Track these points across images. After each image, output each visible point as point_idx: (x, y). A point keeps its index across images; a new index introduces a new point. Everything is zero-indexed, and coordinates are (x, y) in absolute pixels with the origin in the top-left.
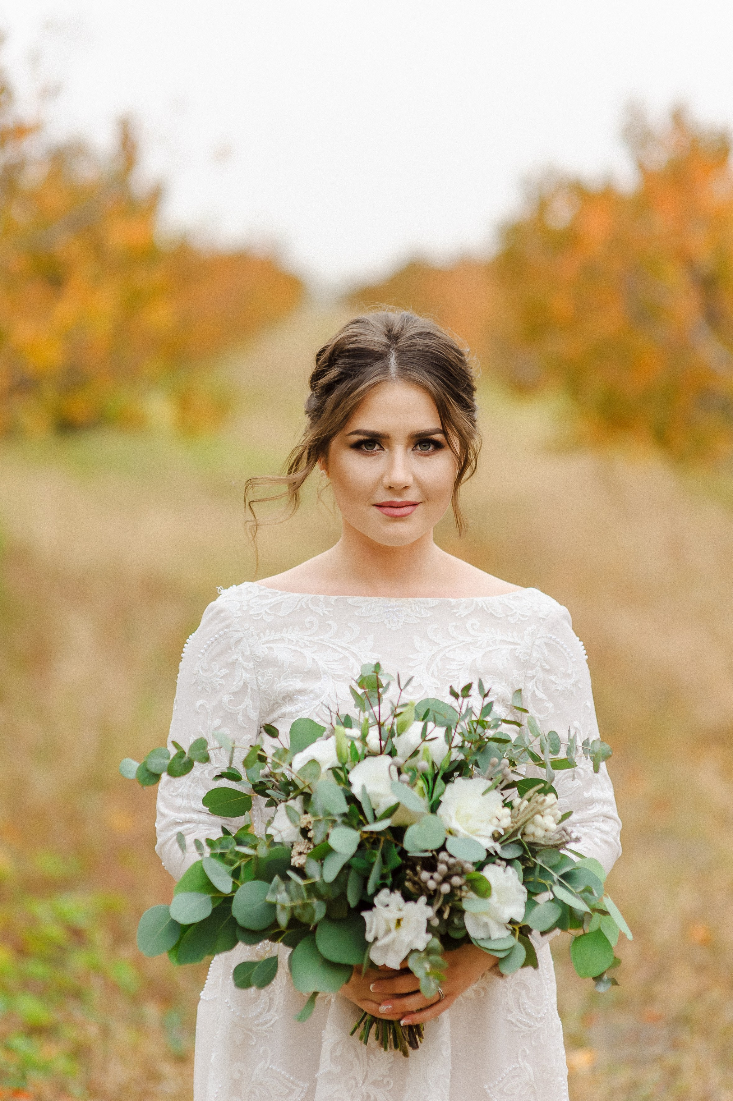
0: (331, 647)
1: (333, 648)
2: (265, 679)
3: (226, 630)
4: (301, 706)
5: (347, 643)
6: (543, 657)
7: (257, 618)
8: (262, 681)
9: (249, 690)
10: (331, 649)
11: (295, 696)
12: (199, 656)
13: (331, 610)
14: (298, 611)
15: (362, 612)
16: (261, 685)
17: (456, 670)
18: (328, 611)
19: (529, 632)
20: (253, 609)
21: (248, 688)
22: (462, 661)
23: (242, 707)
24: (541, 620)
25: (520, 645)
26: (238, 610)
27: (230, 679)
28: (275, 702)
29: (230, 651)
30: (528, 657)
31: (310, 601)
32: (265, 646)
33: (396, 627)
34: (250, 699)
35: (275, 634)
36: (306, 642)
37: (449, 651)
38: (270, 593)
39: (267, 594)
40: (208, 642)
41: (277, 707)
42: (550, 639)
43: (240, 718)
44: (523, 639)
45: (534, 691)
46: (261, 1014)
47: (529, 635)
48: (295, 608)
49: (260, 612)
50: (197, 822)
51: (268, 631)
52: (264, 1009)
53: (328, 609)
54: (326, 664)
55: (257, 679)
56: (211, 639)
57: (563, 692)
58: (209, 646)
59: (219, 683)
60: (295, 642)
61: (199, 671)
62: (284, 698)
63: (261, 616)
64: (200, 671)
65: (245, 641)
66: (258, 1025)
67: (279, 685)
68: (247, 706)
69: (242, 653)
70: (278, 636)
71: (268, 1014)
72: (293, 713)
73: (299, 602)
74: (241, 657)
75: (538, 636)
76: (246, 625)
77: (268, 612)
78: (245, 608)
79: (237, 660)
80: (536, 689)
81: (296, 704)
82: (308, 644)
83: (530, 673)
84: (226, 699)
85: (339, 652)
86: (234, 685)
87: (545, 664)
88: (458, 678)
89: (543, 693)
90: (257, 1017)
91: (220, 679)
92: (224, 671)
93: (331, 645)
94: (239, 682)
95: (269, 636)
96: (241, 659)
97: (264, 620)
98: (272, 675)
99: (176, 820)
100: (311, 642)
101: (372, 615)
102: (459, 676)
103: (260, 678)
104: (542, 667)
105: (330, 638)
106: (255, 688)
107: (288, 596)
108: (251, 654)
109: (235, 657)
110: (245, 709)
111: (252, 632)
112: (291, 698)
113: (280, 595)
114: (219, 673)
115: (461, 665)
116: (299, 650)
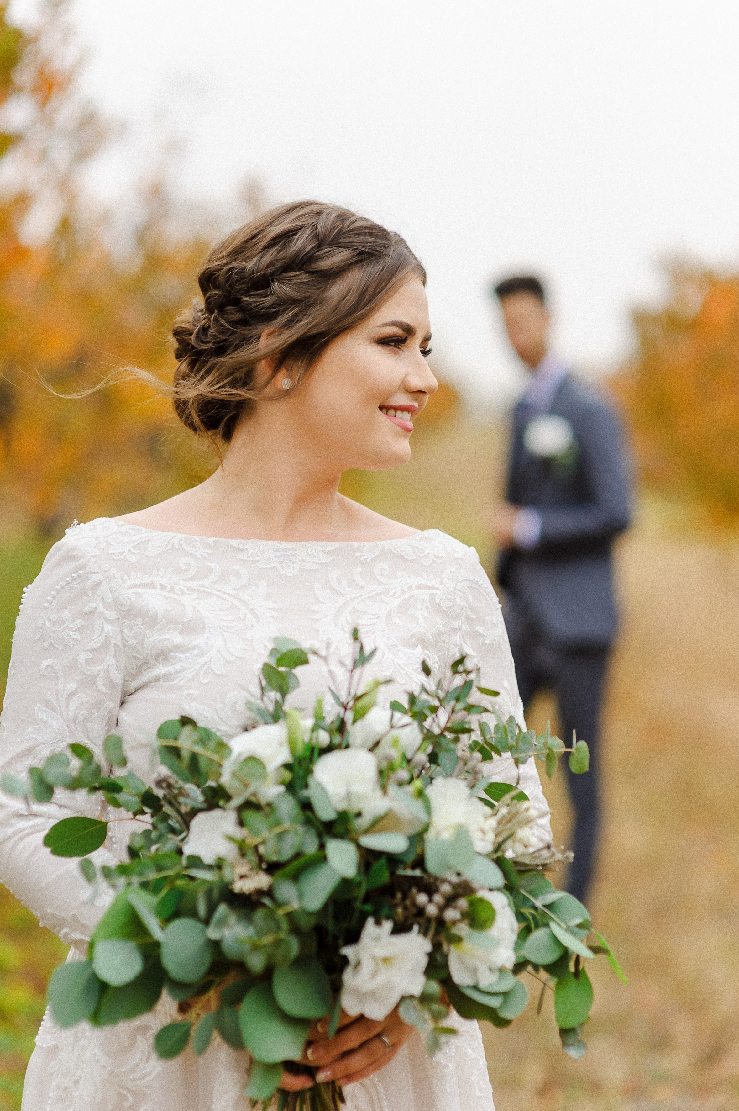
0: (214, 594)
1: (217, 596)
2: (133, 632)
3: (80, 572)
4: (183, 665)
5: (235, 590)
6: (468, 604)
7: (118, 558)
8: (129, 635)
9: (112, 646)
10: (215, 596)
11: (172, 654)
12: (46, 604)
13: (210, 551)
14: (169, 551)
15: (249, 554)
16: (128, 639)
17: (369, 625)
18: (207, 553)
19: (449, 576)
20: (113, 547)
21: (110, 644)
22: (376, 614)
23: (102, 667)
24: (460, 561)
25: (439, 590)
26: (94, 548)
27: (87, 632)
28: (145, 661)
29: (86, 598)
30: (451, 604)
31: (183, 541)
32: (131, 591)
33: (291, 572)
34: (113, 657)
35: (143, 577)
36: (182, 588)
37: (358, 603)
38: (132, 529)
39: (128, 531)
40: (57, 587)
41: (147, 669)
42: (472, 582)
43: (100, 682)
44: (442, 583)
45: (461, 645)
46: (137, 1066)
47: (448, 578)
48: (165, 548)
49: (122, 550)
50: (46, 815)
51: (133, 573)
52: (141, 1059)
53: (206, 551)
54: (212, 614)
55: (122, 633)
56: (62, 583)
57: (492, 646)
58: (58, 592)
59: (72, 637)
60: (169, 587)
61: (45, 623)
62: (157, 656)
63: (124, 554)
64: (47, 624)
65: (106, 585)
66: (134, 1080)
67: (152, 639)
68: (109, 666)
69: (103, 599)
70: (146, 580)
71: (147, 1065)
72: (171, 675)
73: (169, 542)
74: (101, 604)
75: (460, 580)
76: (105, 565)
77: (132, 550)
78: (103, 545)
79: (96, 608)
80: (463, 643)
81: (174, 664)
82: (186, 590)
83: (455, 624)
84: (82, 658)
85: (225, 600)
86: (94, 640)
87: (470, 613)
88: (373, 633)
89: (471, 647)
90: (132, 1070)
91: (74, 633)
92: (79, 623)
93: (215, 592)
94: (100, 635)
95: (136, 578)
96: (101, 607)
97: (128, 560)
98: (141, 626)
99: (20, 811)
100: (190, 589)
101: (261, 559)
102: (374, 632)
103: (126, 631)
104: (467, 617)
105: (213, 583)
106: (120, 643)
107: (156, 534)
108: (114, 601)
109: (93, 605)
110: (107, 671)
111: (114, 574)
112: (166, 657)
113: (145, 533)
114: (72, 625)
115: (375, 619)
116: (175, 597)
